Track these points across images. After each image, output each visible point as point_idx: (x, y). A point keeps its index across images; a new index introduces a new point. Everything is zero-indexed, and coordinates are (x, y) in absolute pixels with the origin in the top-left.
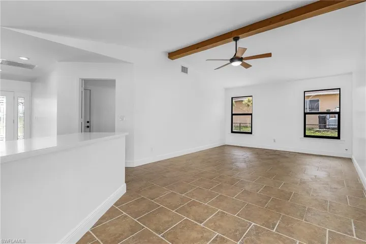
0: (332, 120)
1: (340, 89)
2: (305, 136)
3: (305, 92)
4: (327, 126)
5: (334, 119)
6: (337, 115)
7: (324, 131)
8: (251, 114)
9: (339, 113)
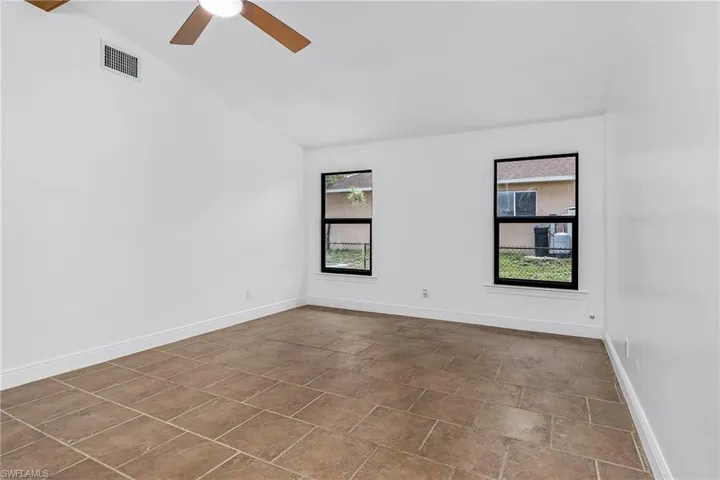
0: (560, 237)
1: (576, 155)
2: (498, 281)
3: (496, 161)
4: (551, 252)
5: (564, 234)
6: (570, 226)
7: (544, 261)
8: (369, 221)
9: (574, 220)
